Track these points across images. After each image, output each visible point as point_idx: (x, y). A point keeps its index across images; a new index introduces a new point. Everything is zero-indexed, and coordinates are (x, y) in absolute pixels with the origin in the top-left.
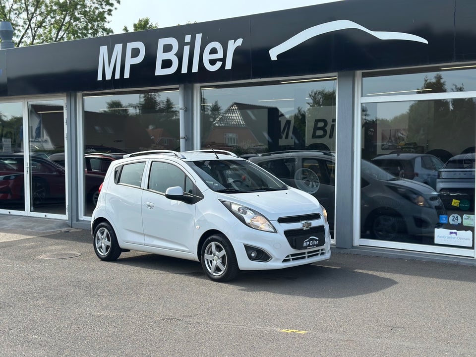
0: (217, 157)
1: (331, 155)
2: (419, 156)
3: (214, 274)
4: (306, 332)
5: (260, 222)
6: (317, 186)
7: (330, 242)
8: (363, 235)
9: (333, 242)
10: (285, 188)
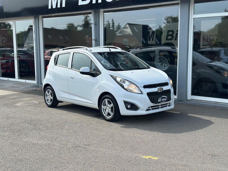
0: (110, 50)
1: (175, 49)
2: (223, 49)
3: (107, 117)
4: (158, 158)
5: (133, 88)
6: (167, 66)
7: (174, 97)
8: (193, 94)
9: (176, 97)
10: (148, 68)
